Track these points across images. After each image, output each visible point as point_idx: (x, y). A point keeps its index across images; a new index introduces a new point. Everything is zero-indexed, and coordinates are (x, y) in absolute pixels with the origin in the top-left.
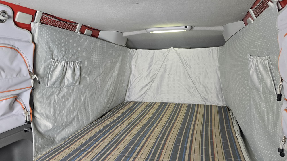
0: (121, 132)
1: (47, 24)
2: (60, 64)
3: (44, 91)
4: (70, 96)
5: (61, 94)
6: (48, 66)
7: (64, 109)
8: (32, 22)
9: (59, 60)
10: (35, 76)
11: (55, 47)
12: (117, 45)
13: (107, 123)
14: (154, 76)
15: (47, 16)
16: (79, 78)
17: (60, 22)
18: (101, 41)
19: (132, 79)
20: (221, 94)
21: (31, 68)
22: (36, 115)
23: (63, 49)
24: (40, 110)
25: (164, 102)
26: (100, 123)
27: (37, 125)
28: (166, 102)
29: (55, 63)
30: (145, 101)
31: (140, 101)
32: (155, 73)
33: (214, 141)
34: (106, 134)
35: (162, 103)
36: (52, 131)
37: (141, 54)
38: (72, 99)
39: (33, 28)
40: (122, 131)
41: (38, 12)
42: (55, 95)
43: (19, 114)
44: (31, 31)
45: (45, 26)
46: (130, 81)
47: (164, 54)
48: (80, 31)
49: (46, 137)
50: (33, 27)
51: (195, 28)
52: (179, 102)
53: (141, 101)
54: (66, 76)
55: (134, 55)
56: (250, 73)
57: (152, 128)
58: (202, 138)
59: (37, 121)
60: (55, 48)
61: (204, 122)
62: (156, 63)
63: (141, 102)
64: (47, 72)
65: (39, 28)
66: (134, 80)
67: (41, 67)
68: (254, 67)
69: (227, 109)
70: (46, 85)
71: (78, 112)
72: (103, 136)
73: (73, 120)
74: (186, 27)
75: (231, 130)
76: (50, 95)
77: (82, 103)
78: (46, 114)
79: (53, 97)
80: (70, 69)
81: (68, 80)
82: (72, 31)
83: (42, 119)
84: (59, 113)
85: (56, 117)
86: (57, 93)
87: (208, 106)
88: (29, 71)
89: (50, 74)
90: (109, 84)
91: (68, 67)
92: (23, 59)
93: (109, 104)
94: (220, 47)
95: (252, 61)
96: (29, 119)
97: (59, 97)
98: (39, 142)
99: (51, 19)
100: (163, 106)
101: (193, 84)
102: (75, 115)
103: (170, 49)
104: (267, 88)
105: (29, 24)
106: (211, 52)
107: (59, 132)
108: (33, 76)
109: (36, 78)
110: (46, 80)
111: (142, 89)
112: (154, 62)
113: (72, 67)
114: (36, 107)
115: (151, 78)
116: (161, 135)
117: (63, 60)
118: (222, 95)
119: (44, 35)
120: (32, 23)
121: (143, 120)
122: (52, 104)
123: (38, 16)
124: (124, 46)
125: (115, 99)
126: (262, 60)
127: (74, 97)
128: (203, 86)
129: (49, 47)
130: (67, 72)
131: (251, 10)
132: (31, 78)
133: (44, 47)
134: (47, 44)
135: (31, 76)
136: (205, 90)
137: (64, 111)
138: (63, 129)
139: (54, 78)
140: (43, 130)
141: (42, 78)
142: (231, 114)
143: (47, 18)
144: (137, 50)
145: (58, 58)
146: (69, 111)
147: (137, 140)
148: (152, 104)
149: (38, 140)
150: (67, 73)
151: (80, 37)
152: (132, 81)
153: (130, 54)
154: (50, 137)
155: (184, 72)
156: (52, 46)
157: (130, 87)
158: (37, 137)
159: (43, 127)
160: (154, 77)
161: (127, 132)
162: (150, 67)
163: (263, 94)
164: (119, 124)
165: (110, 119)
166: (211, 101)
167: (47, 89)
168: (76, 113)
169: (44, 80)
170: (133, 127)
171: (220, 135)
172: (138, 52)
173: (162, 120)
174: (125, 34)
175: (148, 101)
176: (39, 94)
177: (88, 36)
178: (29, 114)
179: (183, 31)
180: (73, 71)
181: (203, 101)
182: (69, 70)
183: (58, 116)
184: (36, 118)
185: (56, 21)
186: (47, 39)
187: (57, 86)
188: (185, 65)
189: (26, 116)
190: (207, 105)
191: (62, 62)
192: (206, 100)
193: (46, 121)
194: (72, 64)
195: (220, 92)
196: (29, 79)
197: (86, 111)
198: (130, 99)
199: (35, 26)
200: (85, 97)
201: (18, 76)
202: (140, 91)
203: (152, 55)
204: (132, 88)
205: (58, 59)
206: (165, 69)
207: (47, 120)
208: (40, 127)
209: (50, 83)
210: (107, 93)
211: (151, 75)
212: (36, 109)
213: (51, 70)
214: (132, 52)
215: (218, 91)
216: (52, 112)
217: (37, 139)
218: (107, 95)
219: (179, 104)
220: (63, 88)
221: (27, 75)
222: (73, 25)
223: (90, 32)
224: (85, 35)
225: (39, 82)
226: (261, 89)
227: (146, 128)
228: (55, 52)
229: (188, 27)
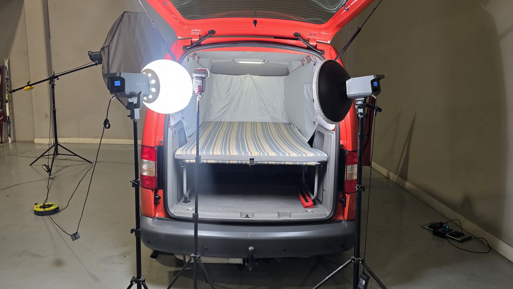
20: (285, 114)
30: (223, 121)
32: (233, 96)
37: (221, 78)
46: (210, 103)
47: (241, 79)
51: (271, 62)
53: (219, 121)
55: (214, 79)
56: (304, 93)
62: (234, 87)
66: (215, 101)
69: (290, 124)
74: (264, 61)
94: (285, 77)
100: (242, 124)
101: (264, 106)
103: (246, 75)
106: (279, 80)
111: (221, 110)
112: (232, 86)
115: (229, 100)
124: (210, 71)
128: (272, 107)
131: (305, 58)
136: (273, 111)
155: (258, 95)
160: (232, 99)
162: (228, 90)
166: (278, 120)
172: (218, 77)
175: (228, 121)
179: (262, 63)
181: (272, 120)
188: (258, 89)
190: (275, 122)
192: (275, 118)
198: (209, 119)
202: (219, 112)
203: (231, 80)
204: (212, 109)
206: (242, 93)
211: (229, 98)
214: (213, 76)
215: (283, 111)
226: (309, 100)
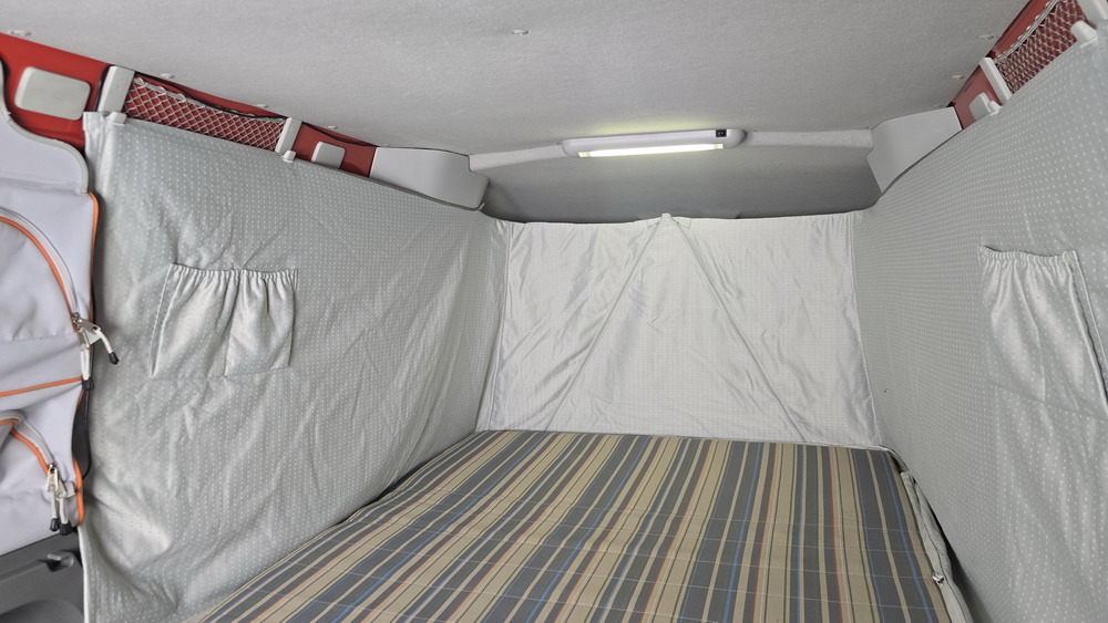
0: (457, 563)
1: (154, 120)
2: (209, 283)
3: (137, 397)
4: (248, 413)
5: (211, 408)
6: (157, 293)
7: (223, 466)
8: (87, 109)
9: (203, 264)
10: (98, 332)
11: (187, 213)
12: (445, 203)
13: (401, 522)
14: (594, 326)
15: (152, 88)
16: (286, 338)
17: (210, 112)
18: (381, 187)
19: (507, 339)
20: (865, 403)
21: (83, 300)
22: (103, 494)
23: (220, 222)
24: (121, 476)
25: (637, 432)
26: (374, 522)
27: (104, 537)
28: (642, 433)
29: (188, 277)
30: (559, 430)
31: (537, 429)
32: (598, 317)
33: (845, 601)
34: (396, 570)
35: (628, 438)
36: (170, 561)
37: (543, 241)
38: (256, 424)
39: (91, 136)
40: (464, 557)
41: (113, 70)
42: (186, 409)
43: (28, 493)
44: (82, 151)
45: (143, 127)
46: (498, 348)
47: (636, 238)
48: (292, 150)
49: (144, 586)
50: (93, 129)
51: (758, 138)
52: (696, 434)
53: (542, 429)
54: (232, 332)
55: (514, 246)
56: (989, 320)
57: (587, 547)
58: (794, 591)
59: (107, 521)
60: (185, 218)
61: (797, 519)
62: (601, 276)
63: (542, 434)
64: (153, 317)
65: (120, 135)
66: (516, 343)
67: (127, 296)
68: (1008, 295)
69: (892, 465)
70: (145, 371)
71: (281, 480)
72: (384, 582)
73: (261, 511)
74: (721, 133)
75: (914, 556)
76: (164, 411)
77: (299, 443)
78: (144, 490)
79: (176, 417)
80: (250, 303)
81: (241, 348)
82: (260, 147)
83: (125, 511)
84: (202, 488)
85: (186, 503)
86: (193, 402)
87: (812, 449)
88: (74, 311)
89: (164, 325)
90: (412, 362)
91: (240, 295)
92: (46, 265)
93: (413, 442)
94: (858, 214)
95: (1000, 273)
96: (69, 515)
97: (203, 417)
98: (109, 611)
99: (171, 101)
100: (633, 448)
101: (752, 361)
102: (267, 494)
103: (657, 220)
104: (1069, 384)
105: (77, 118)
106: (824, 232)
107: (203, 564)
108: (89, 334)
109: (100, 340)
110: (149, 350)
111: (548, 378)
112: (595, 273)
113: (259, 295)
114: (102, 464)
115: (581, 336)
116: (623, 578)
117: (221, 265)
118: (869, 404)
119: (139, 164)
120: (90, 114)
121: (549, 510)
122: (171, 447)
123: (114, 86)
124: (476, 209)
125: (435, 422)
126: (1044, 268)
127: (266, 417)
128: (792, 366)
129: (162, 213)
130: (236, 314)
131: (989, 60)
132: (82, 340)
133: (141, 215)
134: (152, 202)
135: (80, 335)
136: (798, 385)
137: (224, 479)
138: (217, 552)
139: (182, 339)
140: (129, 558)
141: (132, 341)
142: (907, 483)
143: (151, 94)
144: (528, 225)
145: (200, 259)
146: (246, 474)
147: (524, 597)
148: (585, 443)
149: (109, 604)
150: (235, 319)
151: (294, 171)
152: (506, 348)
153: (500, 240)
154: (162, 588)
155: (716, 311)
156: (174, 211)
157: (500, 374)
158: (104, 588)
159: (129, 546)
160: (593, 331)
161: (484, 562)
162: (577, 290)
163: (1049, 410)
164: (451, 529)
165: (416, 504)
166: (824, 431)
167: (150, 388)
168: (273, 484)
169: (137, 350)
170: (506, 539)
171: (868, 575)
172: (530, 233)
173: (627, 511)
174: (479, 162)
175: (573, 430)
176: (117, 406)
177: (325, 170)
178: (71, 492)
179: (711, 147)
180: (262, 313)
181: (793, 430)
182: (247, 306)
183: (197, 495)
184: (102, 507)
185: (191, 106)
186: (155, 179)
187: (194, 372)
188: (718, 283)
189: (57, 504)
190: (808, 447)
191: (217, 273)
192: (806, 424)
193: (144, 522)
194: (260, 282)
195: (861, 392)
196: (72, 346)
197: (314, 475)
198: (499, 419)
199: (101, 129)
200: (314, 415)
201: (22, 336)
202: (537, 389)
203: (588, 246)
204: (506, 377)
205: (198, 262)
206: (639, 302)
207: (148, 518)
208: (120, 546)
209: (163, 361)
210: (405, 398)
211: (583, 324)
212: (104, 470)
213: (171, 306)
214: (505, 231)
215: (852, 389)
216: (169, 484)
217: (103, 596)
218: (404, 408)
219: (695, 441)
220: (221, 383)
221: (63, 329)
222: (266, 126)
223: (337, 153)
224: (315, 163)
225: (114, 359)
226: (1041, 390)
227: (562, 545)
228: (188, 235)
229: (728, 132)
